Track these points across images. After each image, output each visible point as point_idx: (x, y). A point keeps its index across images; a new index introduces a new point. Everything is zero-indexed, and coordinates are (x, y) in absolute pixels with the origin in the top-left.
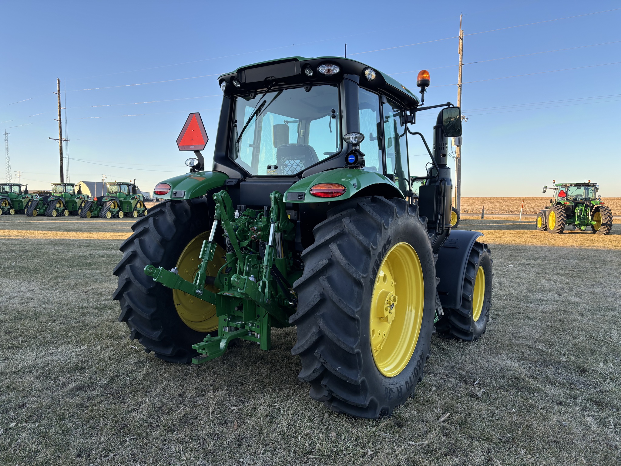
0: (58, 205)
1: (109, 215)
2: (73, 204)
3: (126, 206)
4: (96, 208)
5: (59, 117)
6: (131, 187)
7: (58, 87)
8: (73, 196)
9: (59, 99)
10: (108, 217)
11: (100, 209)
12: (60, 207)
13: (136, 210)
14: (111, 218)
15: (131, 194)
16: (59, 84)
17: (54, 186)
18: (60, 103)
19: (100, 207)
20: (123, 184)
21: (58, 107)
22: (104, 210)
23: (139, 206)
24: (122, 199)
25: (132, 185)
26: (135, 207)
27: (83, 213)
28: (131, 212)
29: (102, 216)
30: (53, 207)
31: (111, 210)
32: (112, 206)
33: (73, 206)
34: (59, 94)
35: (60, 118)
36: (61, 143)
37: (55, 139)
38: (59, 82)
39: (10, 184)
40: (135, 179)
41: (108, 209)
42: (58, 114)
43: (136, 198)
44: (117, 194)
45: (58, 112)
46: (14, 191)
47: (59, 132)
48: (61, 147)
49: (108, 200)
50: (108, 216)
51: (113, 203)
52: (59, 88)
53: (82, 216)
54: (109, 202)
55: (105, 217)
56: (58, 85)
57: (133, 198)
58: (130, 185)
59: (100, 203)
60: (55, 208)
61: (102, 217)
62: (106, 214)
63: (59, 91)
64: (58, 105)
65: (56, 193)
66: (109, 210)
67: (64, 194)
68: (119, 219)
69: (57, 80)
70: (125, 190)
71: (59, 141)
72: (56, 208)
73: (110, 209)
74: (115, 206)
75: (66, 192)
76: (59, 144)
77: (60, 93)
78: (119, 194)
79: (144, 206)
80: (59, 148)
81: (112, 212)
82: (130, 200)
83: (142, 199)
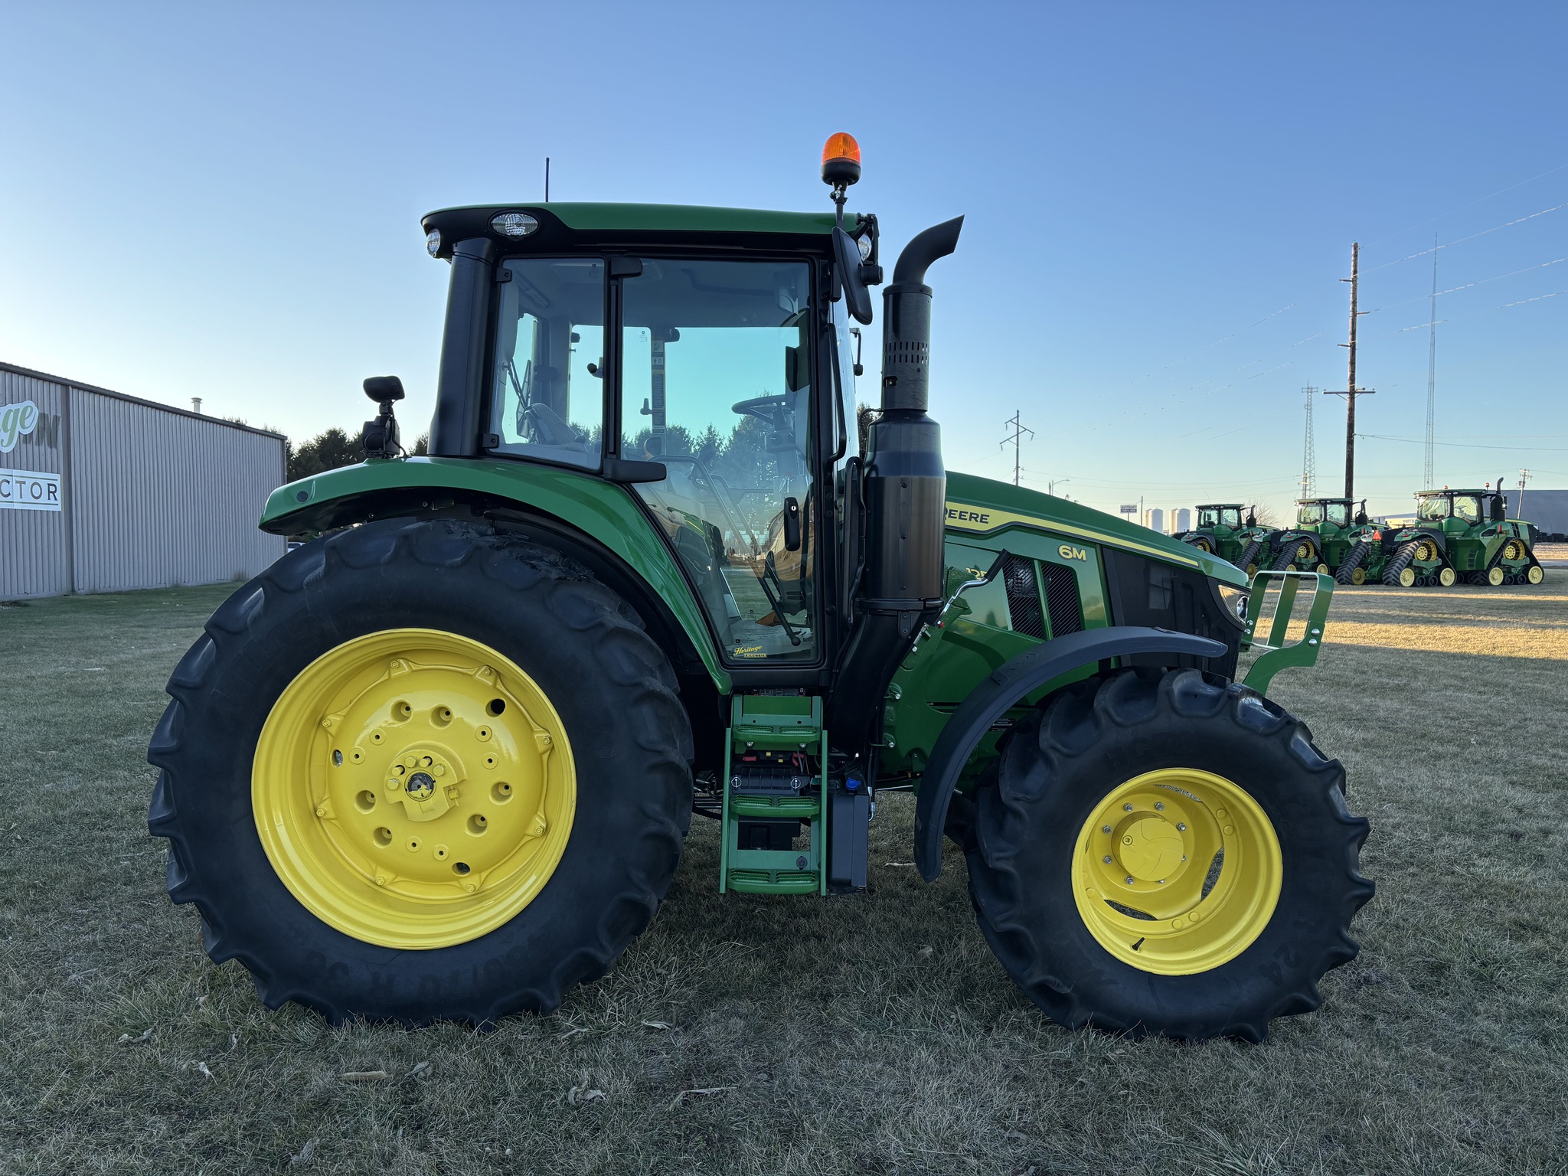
0: (1302, 552)
1: (1408, 577)
2: (1343, 550)
3: (1468, 554)
4: (1379, 559)
5: (1350, 337)
6: (1487, 503)
7: (1352, 264)
8: (1346, 530)
9: (1354, 294)
10: (1403, 583)
11: (1387, 562)
12: (1306, 557)
13: (1499, 564)
14: (1414, 585)
15: (1487, 521)
16: (1356, 256)
17: (1300, 507)
18: (1354, 303)
19: (1387, 557)
20: (1462, 493)
21: (1351, 313)
22: (1397, 564)
23: (1509, 552)
24: (1457, 535)
25: (1492, 495)
26: (1496, 556)
27: (1344, 572)
28: (1484, 571)
29: (1389, 580)
30: (1289, 557)
31: (1415, 563)
32: (1422, 554)
33: (1341, 554)
34: (1354, 281)
35: (1353, 339)
36: (1352, 399)
37: (1337, 393)
38: (1356, 252)
39: (1217, 506)
40: (1501, 480)
41: (1407, 562)
42: (1350, 329)
43: (1501, 532)
44: (1443, 521)
45: (1350, 325)
46: (1226, 521)
47: (1349, 374)
48: (1352, 410)
49: (1409, 538)
50: (1405, 580)
51: (1424, 545)
52: (1355, 266)
53: (1342, 579)
54: (1411, 545)
55: (1397, 584)
56: (1353, 258)
57: (1492, 532)
58: (1485, 497)
59: (1389, 546)
60: (1294, 558)
61: (1387, 584)
62: (1399, 574)
63: (1355, 272)
64: (1351, 307)
65: (1305, 523)
66: (1410, 565)
67: (1322, 526)
68: (1441, 588)
69: (1353, 248)
70: (1468, 508)
71: (1347, 396)
72: (1297, 560)
73: (1411, 561)
74: (1430, 555)
75: (1325, 519)
76: (1347, 403)
77: (1356, 277)
78: (1449, 523)
79: (1529, 553)
80: (1346, 413)
81: (1418, 571)
82: (1481, 538)
83: (1525, 535)
